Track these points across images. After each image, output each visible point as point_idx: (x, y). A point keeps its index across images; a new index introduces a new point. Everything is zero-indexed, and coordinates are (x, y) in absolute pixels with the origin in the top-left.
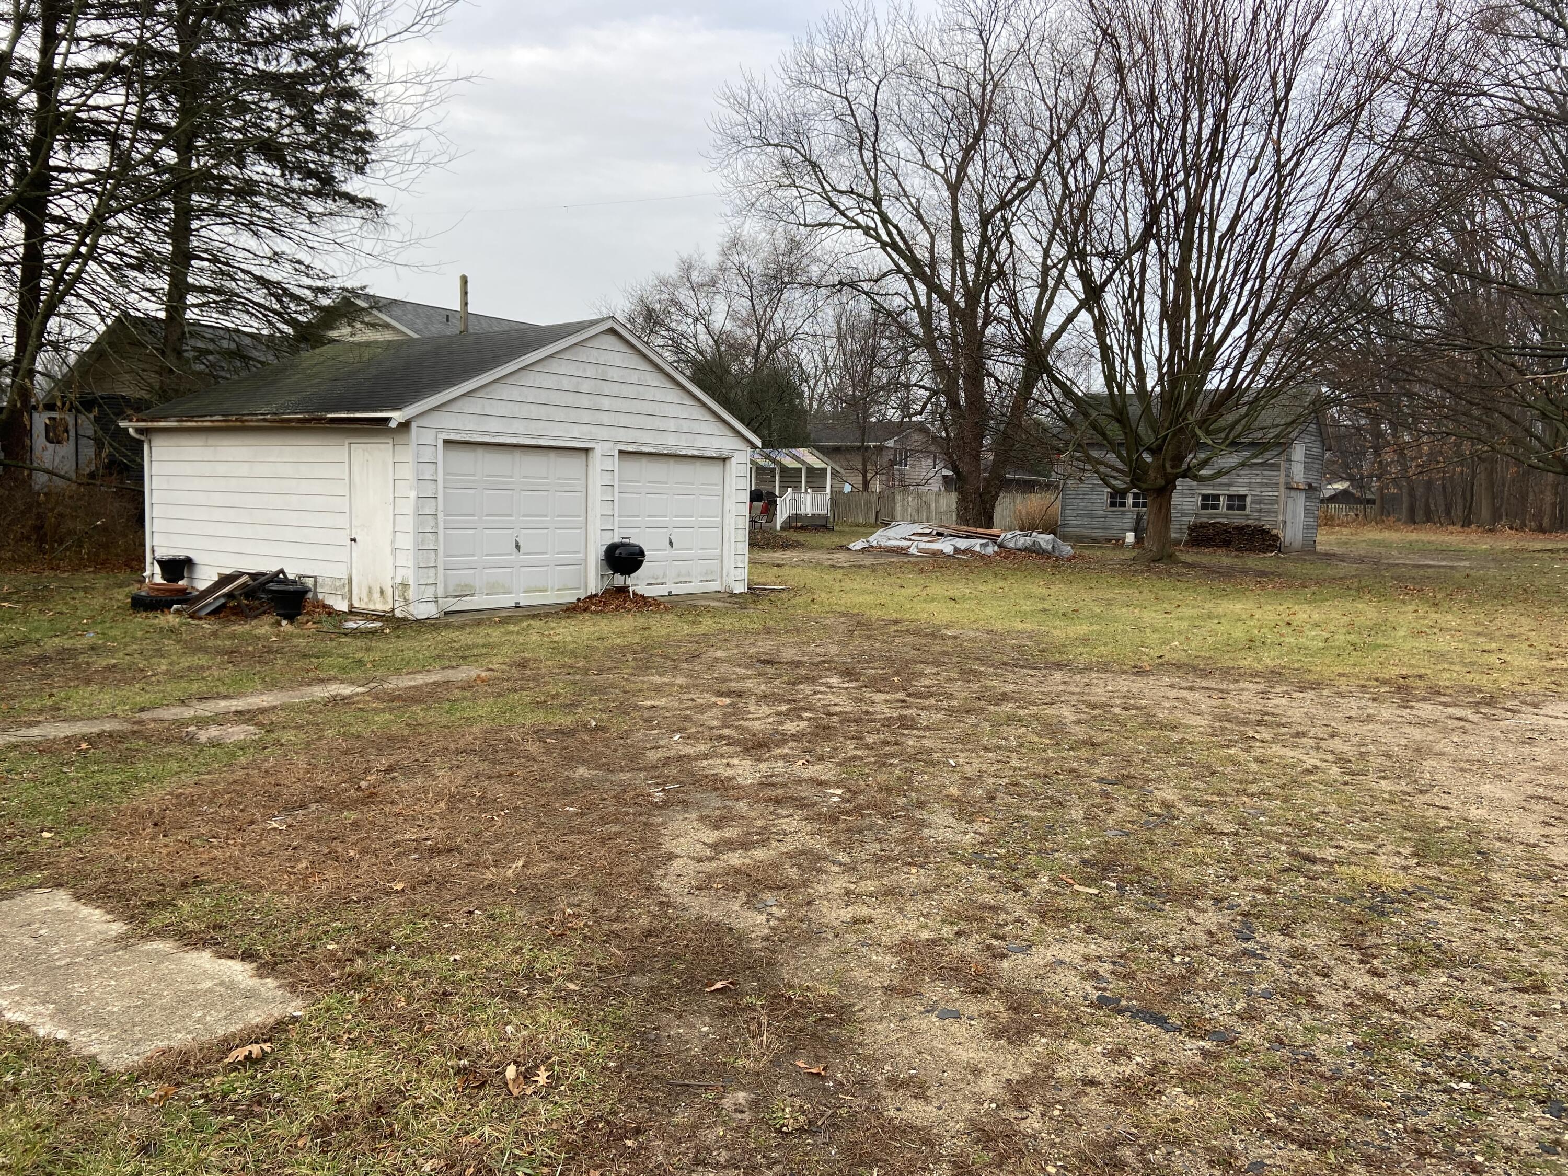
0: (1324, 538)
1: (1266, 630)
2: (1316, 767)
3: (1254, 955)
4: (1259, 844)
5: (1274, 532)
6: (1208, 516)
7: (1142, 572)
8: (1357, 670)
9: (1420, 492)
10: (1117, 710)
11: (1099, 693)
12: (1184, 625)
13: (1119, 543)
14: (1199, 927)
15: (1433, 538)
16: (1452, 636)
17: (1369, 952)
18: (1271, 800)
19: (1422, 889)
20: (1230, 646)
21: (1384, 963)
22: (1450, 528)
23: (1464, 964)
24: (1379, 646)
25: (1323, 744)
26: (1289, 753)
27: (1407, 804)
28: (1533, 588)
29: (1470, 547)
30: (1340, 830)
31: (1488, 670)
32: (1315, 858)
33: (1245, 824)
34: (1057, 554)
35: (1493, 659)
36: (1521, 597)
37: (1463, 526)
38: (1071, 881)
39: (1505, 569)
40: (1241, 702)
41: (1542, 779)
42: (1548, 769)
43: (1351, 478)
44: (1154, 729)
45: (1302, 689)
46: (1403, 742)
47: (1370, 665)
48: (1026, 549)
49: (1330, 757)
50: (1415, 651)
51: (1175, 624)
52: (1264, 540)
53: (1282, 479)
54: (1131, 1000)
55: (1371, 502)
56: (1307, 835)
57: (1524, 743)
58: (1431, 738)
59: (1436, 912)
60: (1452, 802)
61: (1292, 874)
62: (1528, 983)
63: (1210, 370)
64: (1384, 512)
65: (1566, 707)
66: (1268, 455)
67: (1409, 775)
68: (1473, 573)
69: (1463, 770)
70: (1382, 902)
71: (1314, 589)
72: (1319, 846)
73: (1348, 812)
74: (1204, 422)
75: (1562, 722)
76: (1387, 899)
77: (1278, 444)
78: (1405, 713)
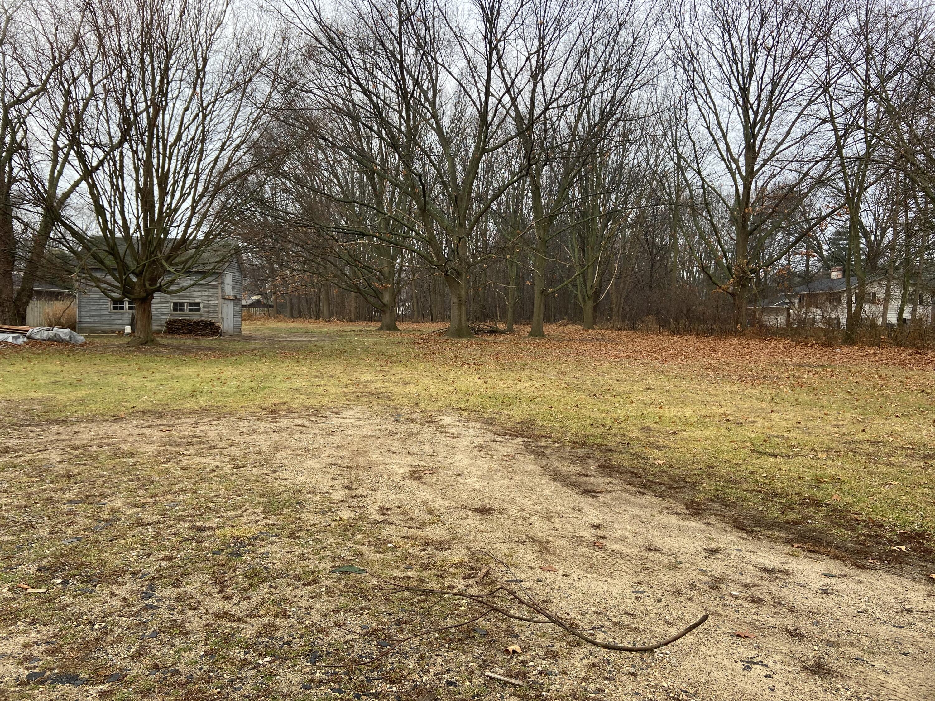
0: (247, 327)
1: (204, 384)
2: (218, 467)
3: (151, 607)
4: (172, 526)
5: (217, 324)
6: (178, 316)
7: (134, 351)
8: (252, 403)
9: (295, 301)
10: (94, 448)
11: (84, 438)
12: (154, 385)
13: (121, 333)
14: (118, 597)
15: (302, 326)
16: (304, 379)
17: (226, 584)
18: (185, 494)
19: (263, 533)
20: (181, 396)
21: (233, 589)
22: (310, 320)
23: (279, 576)
24: (265, 388)
25: (225, 452)
26: (203, 460)
27: (265, 481)
28: (344, 351)
29: (319, 330)
30: (224, 506)
31: (317, 396)
32: (205, 527)
33: (165, 514)
34: (73, 342)
35: (321, 390)
36: (338, 356)
37: (316, 319)
38: (26, 587)
39: (333, 341)
40: (181, 431)
41: (335, 454)
42: (338, 448)
43: (261, 293)
44: (119, 458)
45: (219, 418)
46: (269, 443)
47: (259, 400)
48: (49, 339)
49: (227, 459)
50: (284, 389)
51: (148, 384)
52: (212, 329)
53: (220, 294)
54: (54, 669)
55: (271, 306)
56: (203, 513)
57: (329, 434)
58: (284, 439)
59: (269, 546)
60: (289, 475)
61: (188, 542)
62: (311, 579)
63: (170, 226)
64: (278, 312)
65: (351, 412)
66: (209, 279)
67: (268, 462)
68: (317, 343)
69: (297, 455)
70: (239, 547)
71: (237, 357)
72: (209, 519)
73: (231, 493)
74: (168, 259)
75: (348, 421)
76: (243, 545)
77: (214, 273)
78: (272, 425)
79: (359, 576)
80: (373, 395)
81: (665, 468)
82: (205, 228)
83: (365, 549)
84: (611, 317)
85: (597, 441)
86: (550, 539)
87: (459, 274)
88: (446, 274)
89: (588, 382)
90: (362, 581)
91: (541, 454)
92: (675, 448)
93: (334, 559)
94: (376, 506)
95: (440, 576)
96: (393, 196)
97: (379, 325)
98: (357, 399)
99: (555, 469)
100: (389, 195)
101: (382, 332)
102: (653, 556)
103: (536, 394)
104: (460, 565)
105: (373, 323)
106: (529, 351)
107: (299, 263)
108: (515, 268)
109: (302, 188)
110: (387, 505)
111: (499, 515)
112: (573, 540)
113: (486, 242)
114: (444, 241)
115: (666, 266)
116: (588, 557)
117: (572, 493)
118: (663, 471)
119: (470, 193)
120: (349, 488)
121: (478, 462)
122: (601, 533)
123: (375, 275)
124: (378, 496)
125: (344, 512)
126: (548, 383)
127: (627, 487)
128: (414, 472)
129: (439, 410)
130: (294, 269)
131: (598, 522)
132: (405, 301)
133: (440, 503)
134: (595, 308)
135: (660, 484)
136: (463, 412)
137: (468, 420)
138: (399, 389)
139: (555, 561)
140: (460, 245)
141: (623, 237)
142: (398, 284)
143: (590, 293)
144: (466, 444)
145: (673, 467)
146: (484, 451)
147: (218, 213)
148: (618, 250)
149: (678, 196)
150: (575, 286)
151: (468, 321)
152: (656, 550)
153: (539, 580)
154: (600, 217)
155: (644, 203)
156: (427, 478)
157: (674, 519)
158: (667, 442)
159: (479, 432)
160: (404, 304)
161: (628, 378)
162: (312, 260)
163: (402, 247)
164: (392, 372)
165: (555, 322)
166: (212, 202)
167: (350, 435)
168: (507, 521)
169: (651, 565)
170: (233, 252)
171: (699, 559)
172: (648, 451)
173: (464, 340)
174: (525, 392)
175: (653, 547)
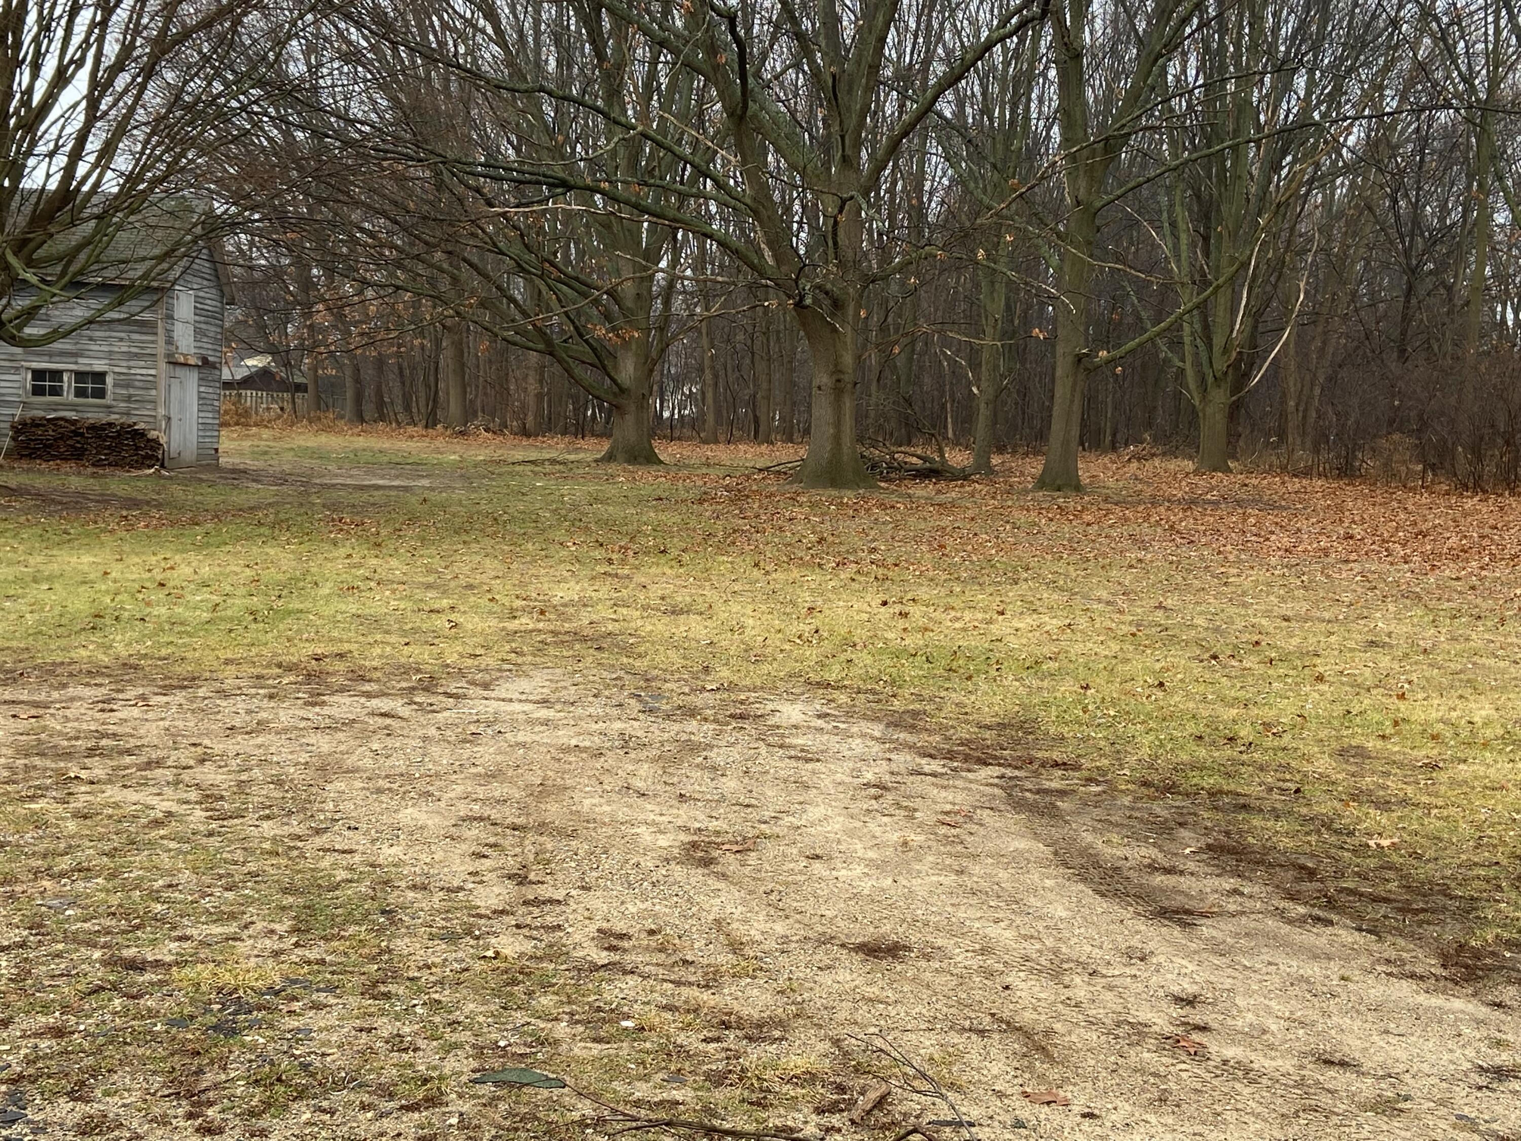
0: (233, 445)
1: (124, 597)
2: (169, 814)
4: (59, 955)
5: (153, 434)
6: (44, 408)
8: (254, 651)
9: (368, 373)
15: (387, 445)
16: (394, 591)
17: (204, 1097)
18: (87, 879)
19: (295, 982)
20: (63, 627)
21: (223, 1111)
22: (411, 429)
23: (338, 1085)
24: (290, 613)
25: (186, 776)
26: (131, 796)
27: (295, 853)
28: (506, 517)
29: (434, 458)
30: (191, 911)
31: (432, 639)
32: (144, 962)
33: (41, 925)
35: (441, 622)
36: (489, 530)
37: (426, 427)
39: (474, 490)
40: (67, 719)
41: (481, 792)
42: (491, 776)
43: (272, 350)
45: (166, 690)
46: (303, 758)
47: (273, 644)
49: (193, 795)
50: (339, 617)
52: (138, 448)
53: (161, 348)
55: (300, 388)
56: (138, 927)
57: (465, 741)
58: (343, 748)
59: (311, 1013)
60: (358, 841)
61: (104, 995)
62: (420, 1095)
63: (29, 153)
64: (320, 404)
65: (524, 684)
66: (133, 306)
67: (304, 808)
68: (432, 496)
69: (379, 791)
70: (235, 1013)
71: (209, 526)
72: (154, 942)
73: (206, 879)
74: (21, 246)
75: (517, 707)
76: (243, 1007)
77: (148, 289)
78: (312, 713)
79: (545, 1093)
80: (585, 639)
81: (1395, 858)
82: (123, 162)
83: (562, 1029)
84: (1282, 435)
85: (1209, 782)
86: (1058, 1026)
87: (837, 305)
88: (799, 305)
89: (1200, 621)
90: (553, 1105)
91: (1051, 813)
92: (1429, 807)
93: (479, 1051)
94: (592, 928)
95: (759, 1104)
96: (652, 75)
97: (606, 446)
98: (541, 649)
99: (1084, 852)
100: (640, 71)
101: (612, 468)
102: (1333, 1077)
103: (1047, 650)
104: (811, 1078)
105: (589, 443)
106: (1032, 530)
107: (379, 262)
108: (1001, 289)
109: (395, 50)
110: (620, 926)
111: (923, 963)
112: (1120, 1032)
113: (919, 212)
114: (797, 207)
115: (1449, 289)
116: (1155, 1075)
117: (1127, 914)
118: (1391, 867)
119: (875, 68)
120: (521, 879)
121: (872, 826)
122: (1196, 1016)
123: (596, 302)
124: (596, 902)
125: (504, 939)
126: (1083, 622)
127: (1283, 904)
128: (694, 845)
129: (770, 687)
130: (365, 283)
131: (1192, 989)
132: (679, 381)
133: (762, 926)
134: (1234, 411)
135: (1376, 899)
136: (836, 694)
137: (850, 714)
138: (659, 626)
139: (1066, 1080)
140: (842, 218)
141: (1328, 202)
142: (661, 330)
143: (1220, 365)
144: (839, 777)
145: (1419, 857)
146: (890, 797)
147: (159, 119)
148: (1311, 240)
149: (1494, 82)
150: (1176, 344)
151: (860, 440)
152: (1343, 1064)
153: (1019, 1124)
154: (1258, 142)
155: (1391, 104)
156: (730, 862)
157: (1404, 990)
158: (1410, 790)
159: (876, 748)
160: (678, 387)
161: (1316, 613)
162: (417, 257)
163: (676, 223)
164: (640, 578)
165: (1114, 448)
166: (143, 88)
167: (523, 745)
168: (943, 978)
169: (1326, 1100)
170: (198, 230)
171: (1460, 1091)
172: (1354, 809)
173: (848, 497)
174: (1014, 643)
175: (1338, 1056)
